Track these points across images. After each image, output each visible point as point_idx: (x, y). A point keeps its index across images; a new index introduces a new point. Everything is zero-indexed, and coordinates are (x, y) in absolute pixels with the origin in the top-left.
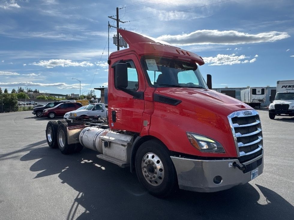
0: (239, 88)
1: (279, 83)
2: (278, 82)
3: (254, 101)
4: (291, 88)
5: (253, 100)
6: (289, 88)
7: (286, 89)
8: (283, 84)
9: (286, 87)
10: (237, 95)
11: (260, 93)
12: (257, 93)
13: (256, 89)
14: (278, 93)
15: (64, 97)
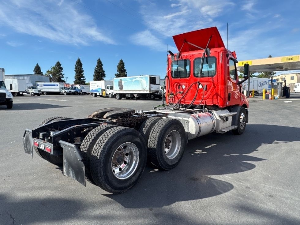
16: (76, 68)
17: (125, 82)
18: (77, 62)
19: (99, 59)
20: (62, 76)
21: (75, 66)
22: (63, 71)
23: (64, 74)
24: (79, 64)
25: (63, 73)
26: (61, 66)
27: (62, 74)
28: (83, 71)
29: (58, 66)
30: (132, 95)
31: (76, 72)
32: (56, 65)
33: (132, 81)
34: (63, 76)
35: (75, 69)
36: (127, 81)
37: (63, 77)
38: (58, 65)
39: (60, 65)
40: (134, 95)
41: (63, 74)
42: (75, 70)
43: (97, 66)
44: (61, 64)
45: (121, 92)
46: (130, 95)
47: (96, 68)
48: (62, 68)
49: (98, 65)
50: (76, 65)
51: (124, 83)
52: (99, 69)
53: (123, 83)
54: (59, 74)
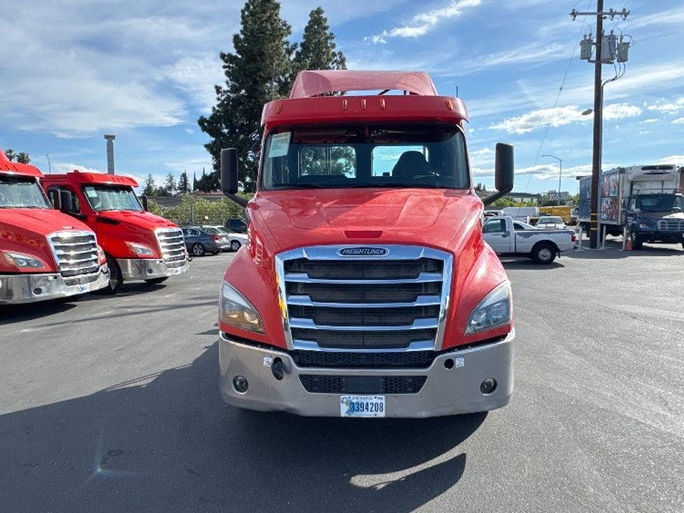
15: (535, 200)
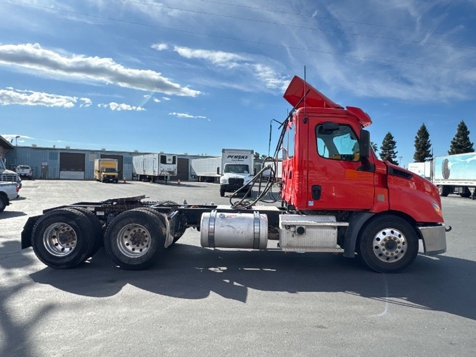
0: (129, 153)
1: (225, 151)
2: (223, 151)
3: (162, 173)
4: (237, 159)
5: (162, 171)
6: (235, 159)
7: (232, 160)
8: (229, 153)
9: (232, 157)
10: (125, 163)
11: (171, 162)
12: (167, 162)
13: (166, 156)
14: (226, 165)
16: (417, 141)
17: (453, 163)
18: (419, 131)
19: (463, 123)
20: (394, 156)
21: (416, 137)
22: (396, 147)
23: (397, 152)
24: (424, 134)
25: (395, 150)
26: (393, 140)
27: (393, 152)
28: (429, 146)
29: (388, 140)
30: (466, 188)
31: (416, 147)
32: (385, 139)
33: (467, 162)
34: (396, 155)
35: (415, 143)
36: (456, 163)
37: (396, 157)
38: (388, 138)
39: (392, 138)
40: (470, 189)
41: (395, 152)
42: (415, 145)
43: (457, 136)
44: (393, 136)
45: (446, 183)
46: (461, 188)
47: (454, 139)
48: (394, 143)
49: (458, 133)
50: (418, 136)
51: (452, 167)
52: (461, 141)
53: (450, 165)
54: (389, 152)
